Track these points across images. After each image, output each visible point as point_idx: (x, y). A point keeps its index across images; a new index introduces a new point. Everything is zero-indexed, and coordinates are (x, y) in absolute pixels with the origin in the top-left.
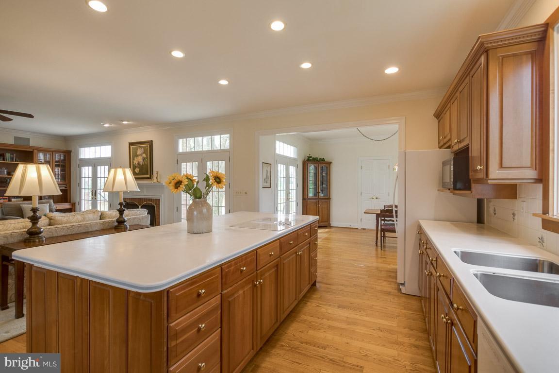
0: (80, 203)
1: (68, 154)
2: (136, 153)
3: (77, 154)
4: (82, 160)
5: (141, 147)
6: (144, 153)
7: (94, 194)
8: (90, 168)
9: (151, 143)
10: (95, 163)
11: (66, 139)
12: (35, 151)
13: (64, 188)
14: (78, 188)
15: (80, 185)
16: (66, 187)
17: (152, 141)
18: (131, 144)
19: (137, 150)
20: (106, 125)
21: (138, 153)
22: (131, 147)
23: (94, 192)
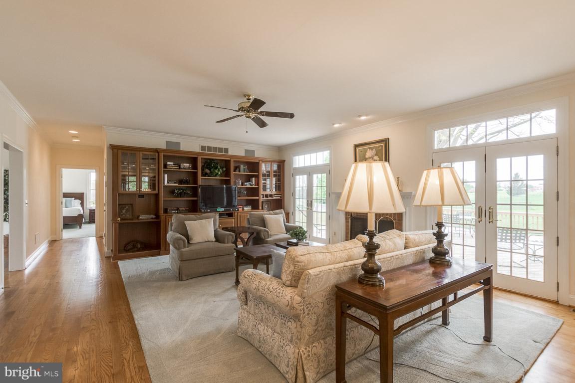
0: (294, 214)
1: (281, 164)
2: (365, 156)
3: (291, 163)
4: (295, 169)
5: (372, 149)
6: (376, 155)
7: (310, 204)
8: (305, 177)
9: (386, 141)
10: (309, 171)
11: (280, 149)
12: (260, 162)
13: (279, 198)
14: (292, 198)
15: (294, 194)
16: (281, 197)
17: (388, 139)
18: (356, 146)
19: (366, 151)
20: (336, 126)
21: (367, 157)
22: (358, 149)
23: (310, 202)
